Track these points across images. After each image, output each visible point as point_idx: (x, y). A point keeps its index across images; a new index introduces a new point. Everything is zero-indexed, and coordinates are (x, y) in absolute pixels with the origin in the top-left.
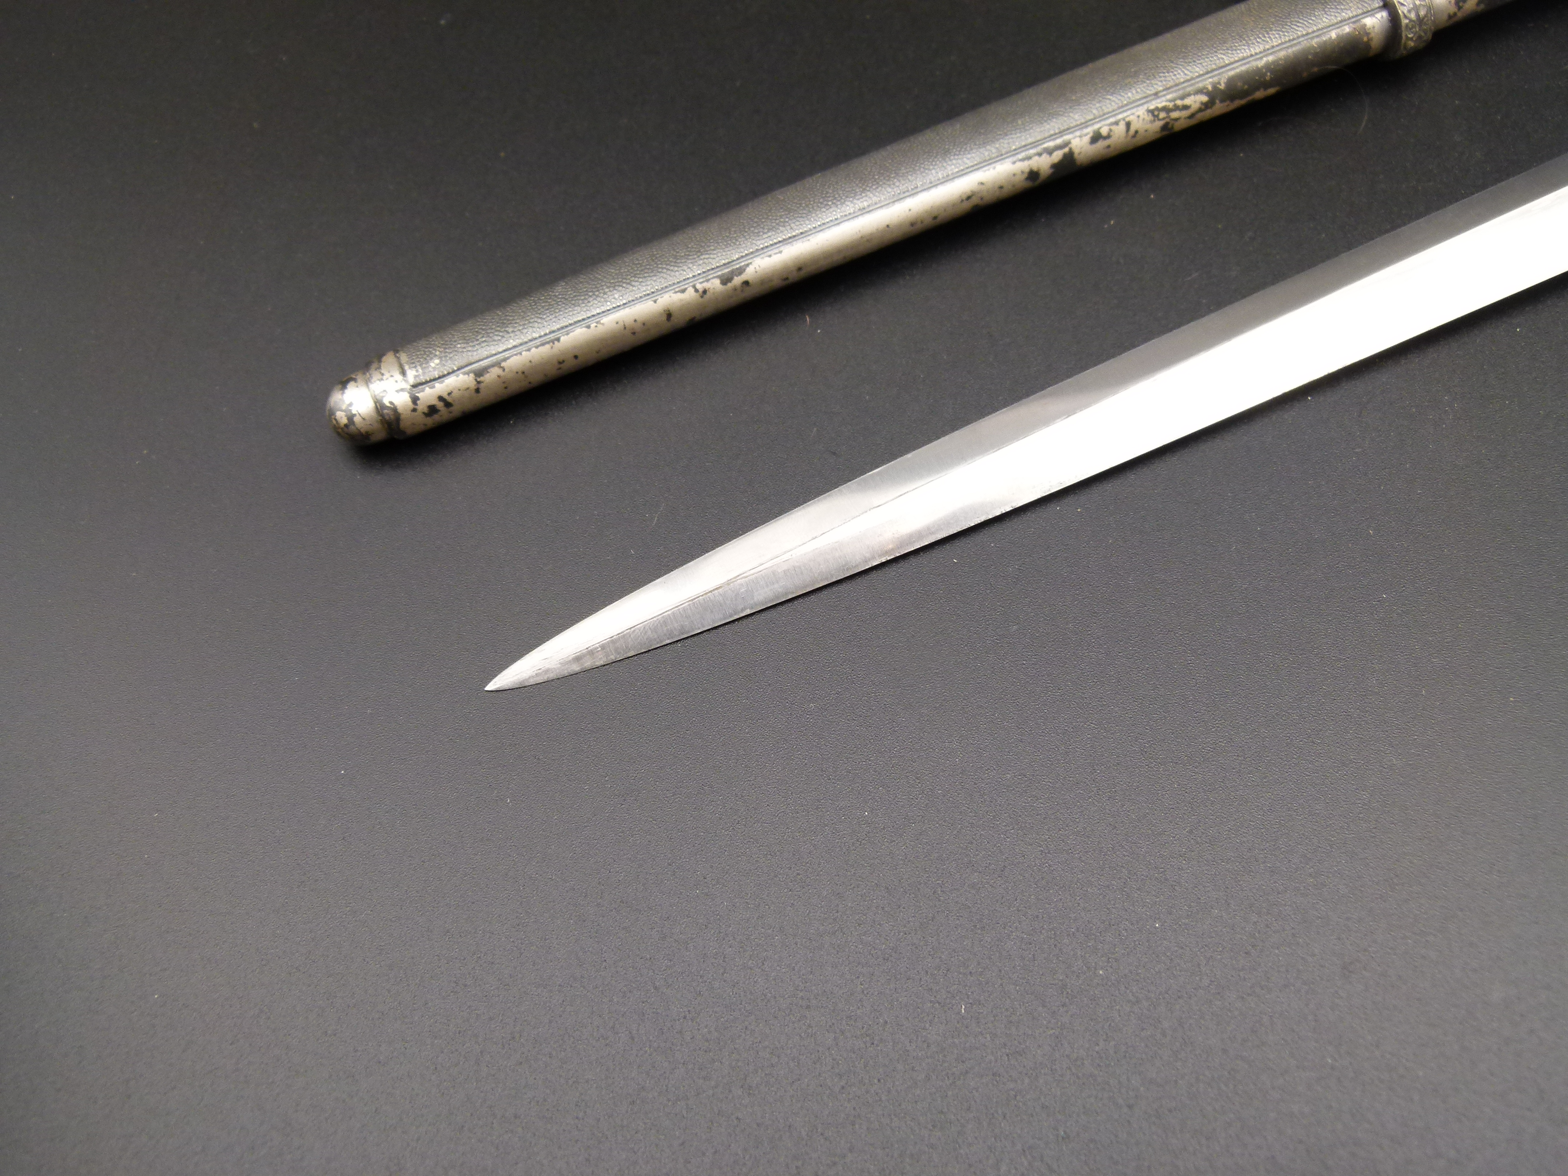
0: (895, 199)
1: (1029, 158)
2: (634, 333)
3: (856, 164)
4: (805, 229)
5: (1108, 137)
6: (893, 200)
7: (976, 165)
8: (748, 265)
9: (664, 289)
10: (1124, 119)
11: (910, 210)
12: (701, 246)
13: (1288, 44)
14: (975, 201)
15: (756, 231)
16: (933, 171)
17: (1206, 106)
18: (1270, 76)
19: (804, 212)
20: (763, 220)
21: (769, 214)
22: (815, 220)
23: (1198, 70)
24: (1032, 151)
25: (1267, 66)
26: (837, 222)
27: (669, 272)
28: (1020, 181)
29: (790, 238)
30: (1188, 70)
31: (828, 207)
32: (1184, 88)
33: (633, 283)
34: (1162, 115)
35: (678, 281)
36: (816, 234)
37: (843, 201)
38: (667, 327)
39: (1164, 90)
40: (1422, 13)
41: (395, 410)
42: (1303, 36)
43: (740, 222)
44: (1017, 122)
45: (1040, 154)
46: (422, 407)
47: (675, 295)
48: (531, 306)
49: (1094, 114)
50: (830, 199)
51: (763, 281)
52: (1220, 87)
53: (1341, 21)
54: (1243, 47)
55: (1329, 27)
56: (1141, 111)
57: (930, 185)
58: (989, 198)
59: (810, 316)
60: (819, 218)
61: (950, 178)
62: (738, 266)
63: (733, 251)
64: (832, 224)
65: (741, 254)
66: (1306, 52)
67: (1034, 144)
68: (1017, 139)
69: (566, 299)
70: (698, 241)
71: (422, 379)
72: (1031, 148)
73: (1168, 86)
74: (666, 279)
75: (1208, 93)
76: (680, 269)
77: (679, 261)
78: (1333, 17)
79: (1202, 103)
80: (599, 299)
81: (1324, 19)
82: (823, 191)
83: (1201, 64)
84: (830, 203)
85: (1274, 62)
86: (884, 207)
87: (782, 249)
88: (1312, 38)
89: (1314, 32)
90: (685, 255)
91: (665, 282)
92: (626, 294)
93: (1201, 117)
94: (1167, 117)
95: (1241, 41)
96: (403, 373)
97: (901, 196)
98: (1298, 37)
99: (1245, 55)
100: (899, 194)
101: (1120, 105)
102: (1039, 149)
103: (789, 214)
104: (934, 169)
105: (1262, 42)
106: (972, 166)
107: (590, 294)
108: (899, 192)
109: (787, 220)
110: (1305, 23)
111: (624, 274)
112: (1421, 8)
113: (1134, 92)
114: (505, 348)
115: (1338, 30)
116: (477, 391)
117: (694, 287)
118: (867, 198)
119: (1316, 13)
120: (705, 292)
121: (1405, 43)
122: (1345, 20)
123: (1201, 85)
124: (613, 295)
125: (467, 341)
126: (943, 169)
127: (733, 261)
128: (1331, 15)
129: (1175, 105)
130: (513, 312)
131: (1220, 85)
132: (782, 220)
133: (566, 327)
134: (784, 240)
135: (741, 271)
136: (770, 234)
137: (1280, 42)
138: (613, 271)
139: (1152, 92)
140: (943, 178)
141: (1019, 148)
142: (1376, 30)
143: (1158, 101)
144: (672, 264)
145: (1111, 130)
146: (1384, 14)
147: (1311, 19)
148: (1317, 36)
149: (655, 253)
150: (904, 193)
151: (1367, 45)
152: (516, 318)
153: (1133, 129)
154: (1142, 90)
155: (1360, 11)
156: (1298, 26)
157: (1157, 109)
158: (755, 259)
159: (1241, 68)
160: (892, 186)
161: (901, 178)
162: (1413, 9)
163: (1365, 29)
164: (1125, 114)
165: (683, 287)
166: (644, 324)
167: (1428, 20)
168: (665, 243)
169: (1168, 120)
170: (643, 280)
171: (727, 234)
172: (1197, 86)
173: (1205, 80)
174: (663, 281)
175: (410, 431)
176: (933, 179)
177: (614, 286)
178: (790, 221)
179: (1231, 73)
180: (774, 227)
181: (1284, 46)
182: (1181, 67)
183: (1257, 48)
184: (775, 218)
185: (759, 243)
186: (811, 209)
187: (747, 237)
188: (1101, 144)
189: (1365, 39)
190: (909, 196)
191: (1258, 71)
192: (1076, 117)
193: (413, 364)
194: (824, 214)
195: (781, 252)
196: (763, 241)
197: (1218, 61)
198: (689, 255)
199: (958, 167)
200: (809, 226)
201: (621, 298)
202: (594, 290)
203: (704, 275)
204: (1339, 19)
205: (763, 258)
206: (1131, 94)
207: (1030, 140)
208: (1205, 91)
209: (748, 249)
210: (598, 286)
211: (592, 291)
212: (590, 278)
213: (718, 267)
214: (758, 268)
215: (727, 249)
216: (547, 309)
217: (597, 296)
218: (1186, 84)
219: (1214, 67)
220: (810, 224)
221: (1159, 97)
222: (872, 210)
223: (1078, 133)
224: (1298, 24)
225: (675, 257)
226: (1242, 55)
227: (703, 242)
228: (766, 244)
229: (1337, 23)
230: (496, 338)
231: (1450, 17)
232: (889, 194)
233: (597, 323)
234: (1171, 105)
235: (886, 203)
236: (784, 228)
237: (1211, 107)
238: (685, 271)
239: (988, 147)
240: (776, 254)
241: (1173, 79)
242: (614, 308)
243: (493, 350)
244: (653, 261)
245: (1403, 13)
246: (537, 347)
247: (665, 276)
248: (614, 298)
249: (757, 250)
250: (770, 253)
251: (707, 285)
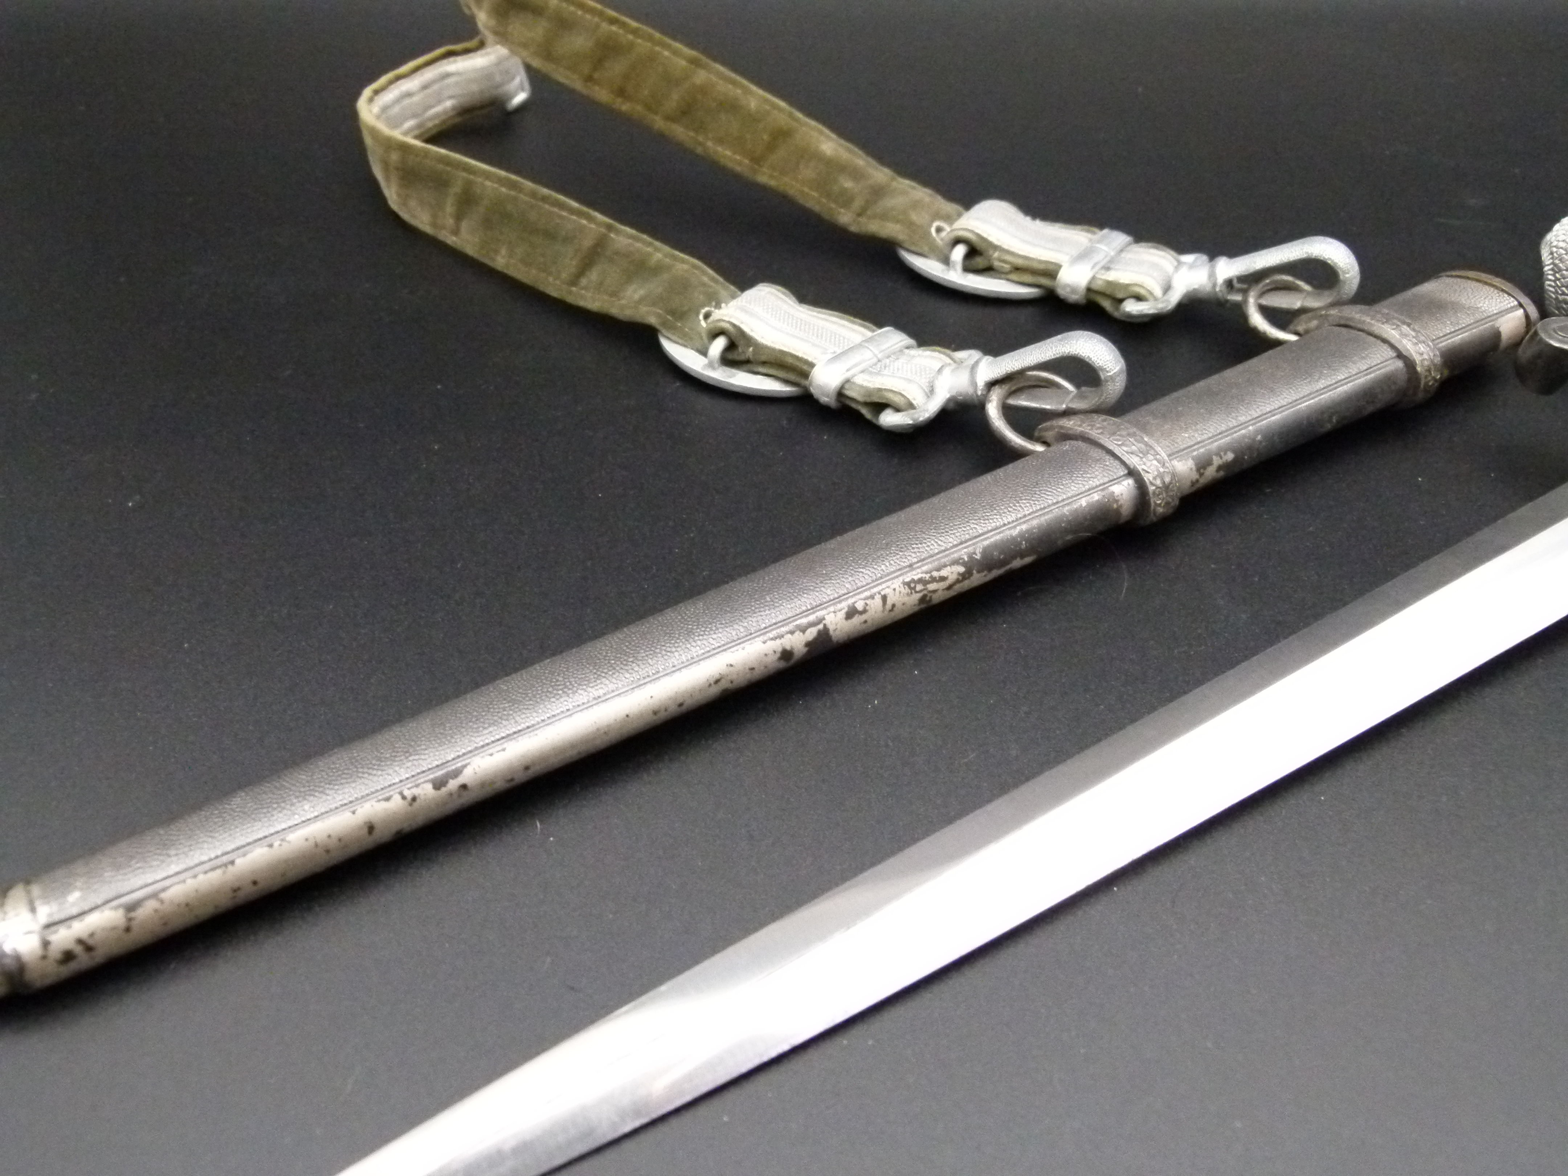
0: (635, 686)
1: (781, 636)
2: (328, 851)
3: (589, 649)
4: (533, 722)
5: (865, 611)
6: (632, 687)
7: (724, 645)
8: (465, 766)
9: (364, 798)
10: (879, 593)
11: (652, 697)
12: (411, 746)
13: (1040, 513)
14: (724, 685)
15: (475, 726)
16: (676, 654)
17: (964, 577)
18: (1026, 544)
19: (531, 702)
20: (484, 714)
21: (491, 706)
22: (543, 711)
23: (952, 540)
24: (784, 629)
25: (1021, 535)
26: (569, 713)
27: (371, 777)
28: (773, 662)
29: (515, 733)
30: (941, 541)
31: (558, 697)
32: (938, 559)
33: (327, 792)
34: (919, 587)
35: (382, 786)
36: (545, 727)
37: (575, 689)
38: (369, 842)
39: (918, 562)
40: (1167, 479)
41: (18, 958)
42: (1054, 504)
43: (456, 717)
44: (765, 598)
45: (792, 633)
46: (56, 950)
47: (378, 803)
48: (201, 822)
49: (848, 588)
50: (560, 687)
51: (483, 785)
52: (976, 557)
53: (1089, 490)
54: (995, 516)
55: (1078, 495)
56: (897, 584)
57: (674, 669)
58: (741, 680)
59: (541, 822)
60: (548, 709)
61: (694, 660)
62: (453, 767)
63: (448, 751)
64: (563, 715)
65: (458, 754)
66: (1059, 519)
67: (785, 622)
68: (767, 617)
69: (244, 813)
70: (406, 740)
71: (57, 917)
72: (783, 626)
73: (922, 557)
74: (366, 785)
75: (964, 564)
76: (384, 772)
77: (383, 764)
78: (1081, 486)
79: (959, 574)
80: (285, 811)
81: (1073, 488)
82: (552, 679)
83: (954, 534)
84: (560, 692)
85: (1027, 531)
86: (622, 695)
87: (505, 745)
88: (1063, 506)
89: (1063, 500)
90: (391, 756)
91: (366, 789)
92: (319, 804)
93: (958, 588)
94: (924, 589)
95: (992, 511)
96: (33, 910)
97: (642, 682)
98: (1049, 506)
99: (998, 524)
100: (639, 679)
101: (874, 577)
102: (791, 627)
103: (513, 705)
104: (677, 651)
105: (1014, 511)
106: (719, 647)
107: (275, 806)
108: (638, 677)
109: (511, 712)
110: (1054, 491)
111: (317, 781)
112: (1166, 474)
113: (887, 564)
114: (164, 875)
115: (1088, 498)
116: (128, 929)
117: (401, 793)
118: (603, 686)
119: (1064, 482)
120: (414, 799)
121: (1154, 510)
122: (1094, 488)
123: (956, 555)
124: (302, 806)
125: (118, 867)
126: (686, 650)
127: (448, 762)
128: (1079, 484)
129: (931, 577)
130: (179, 830)
131: (976, 555)
132: (505, 713)
133: (244, 846)
134: (508, 735)
135: (457, 773)
136: (491, 729)
137: (1031, 510)
138: (304, 777)
139: (906, 564)
140: (688, 660)
141: (770, 626)
142: (1124, 497)
143: (914, 573)
144: (376, 767)
145: (866, 604)
146: (1130, 482)
147: (1059, 488)
148: (1068, 504)
149: (355, 755)
150: (644, 678)
151: (1118, 512)
152: (181, 837)
153: (889, 602)
154: (895, 562)
155: (1106, 480)
156: (1048, 495)
157: (913, 581)
158: (473, 758)
159: (996, 538)
160: (631, 671)
161: (640, 663)
162: (1157, 476)
163: (1114, 496)
164: (880, 588)
165: (387, 795)
166: (340, 840)
167: (1173, 487)
168: (367, 744)
169: (925, 592)
170: (341, 787)
171: (442, 731)
172: (952, 556)
173: (959, 550)
174: (363, 788)
175: (39, 984)
176: (676, 663)
177: (303, 797)
178: (514, 715)
179: (986, 543)
180: (496, 721)
181: (1037, 514)
182: (934, 538)
183: (1009, 517)
184: (497, 710)
185: (478, 739)
186: (539, 700)
187: (465, 733)
188: (857, 620)
189: (1115, 506)
190: (650, 682)
191: (1013, 540)
192: (829, 592)
193: (46, 898)
194: (554, 704)
195: (504, 750)
196: (483, 738)
197: (971, 531)
198: (395, 756)
199: (703, 649)
200: (537, 719)
201: (312, 809)
202: (279, 801)
203: (413, 779)
204: (1087, 487)
205: (483, 757)
206: (885, 567)
207: (781, 618)
208: (961, 561)
209: (465, 747)
210: (285, 796)
211: (277, 803)
212: (276, 787)
213: (429, 769)
214: (477, 769)
215: (441, 748)
216: (221, 826)
217: (284, 808)
218: (941, 555)
219: (967, 536)
220: (537, 717)
221: (914, 569)
222: (609, 699)
223: (832, 609)
224: (1047, 493)
225: (380, 760)
226: (995, 524)
227: (413, 741)
228: (487, 741)
229: (1086, 491)
230: (155, 863)
231: (1193, 484)
232: (627, 680)
233: (282, 840)
234: (927, 576)
235: (624, 690)
236: (507, 722)
237: (969, 578)
238: (390, 775)
239: (736, 626)
240: (498, 752)
241: (926, 550)
242: (304, 822)
243: (149, 878)
244: (352, 763)
245: (1149, 480)
246: (206, 872)
247: (366, 781)
248: (304, 810)
249: (476, 749)
250: (490, 751)
251: (416, 791)
